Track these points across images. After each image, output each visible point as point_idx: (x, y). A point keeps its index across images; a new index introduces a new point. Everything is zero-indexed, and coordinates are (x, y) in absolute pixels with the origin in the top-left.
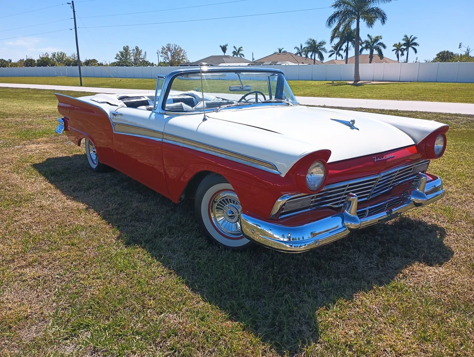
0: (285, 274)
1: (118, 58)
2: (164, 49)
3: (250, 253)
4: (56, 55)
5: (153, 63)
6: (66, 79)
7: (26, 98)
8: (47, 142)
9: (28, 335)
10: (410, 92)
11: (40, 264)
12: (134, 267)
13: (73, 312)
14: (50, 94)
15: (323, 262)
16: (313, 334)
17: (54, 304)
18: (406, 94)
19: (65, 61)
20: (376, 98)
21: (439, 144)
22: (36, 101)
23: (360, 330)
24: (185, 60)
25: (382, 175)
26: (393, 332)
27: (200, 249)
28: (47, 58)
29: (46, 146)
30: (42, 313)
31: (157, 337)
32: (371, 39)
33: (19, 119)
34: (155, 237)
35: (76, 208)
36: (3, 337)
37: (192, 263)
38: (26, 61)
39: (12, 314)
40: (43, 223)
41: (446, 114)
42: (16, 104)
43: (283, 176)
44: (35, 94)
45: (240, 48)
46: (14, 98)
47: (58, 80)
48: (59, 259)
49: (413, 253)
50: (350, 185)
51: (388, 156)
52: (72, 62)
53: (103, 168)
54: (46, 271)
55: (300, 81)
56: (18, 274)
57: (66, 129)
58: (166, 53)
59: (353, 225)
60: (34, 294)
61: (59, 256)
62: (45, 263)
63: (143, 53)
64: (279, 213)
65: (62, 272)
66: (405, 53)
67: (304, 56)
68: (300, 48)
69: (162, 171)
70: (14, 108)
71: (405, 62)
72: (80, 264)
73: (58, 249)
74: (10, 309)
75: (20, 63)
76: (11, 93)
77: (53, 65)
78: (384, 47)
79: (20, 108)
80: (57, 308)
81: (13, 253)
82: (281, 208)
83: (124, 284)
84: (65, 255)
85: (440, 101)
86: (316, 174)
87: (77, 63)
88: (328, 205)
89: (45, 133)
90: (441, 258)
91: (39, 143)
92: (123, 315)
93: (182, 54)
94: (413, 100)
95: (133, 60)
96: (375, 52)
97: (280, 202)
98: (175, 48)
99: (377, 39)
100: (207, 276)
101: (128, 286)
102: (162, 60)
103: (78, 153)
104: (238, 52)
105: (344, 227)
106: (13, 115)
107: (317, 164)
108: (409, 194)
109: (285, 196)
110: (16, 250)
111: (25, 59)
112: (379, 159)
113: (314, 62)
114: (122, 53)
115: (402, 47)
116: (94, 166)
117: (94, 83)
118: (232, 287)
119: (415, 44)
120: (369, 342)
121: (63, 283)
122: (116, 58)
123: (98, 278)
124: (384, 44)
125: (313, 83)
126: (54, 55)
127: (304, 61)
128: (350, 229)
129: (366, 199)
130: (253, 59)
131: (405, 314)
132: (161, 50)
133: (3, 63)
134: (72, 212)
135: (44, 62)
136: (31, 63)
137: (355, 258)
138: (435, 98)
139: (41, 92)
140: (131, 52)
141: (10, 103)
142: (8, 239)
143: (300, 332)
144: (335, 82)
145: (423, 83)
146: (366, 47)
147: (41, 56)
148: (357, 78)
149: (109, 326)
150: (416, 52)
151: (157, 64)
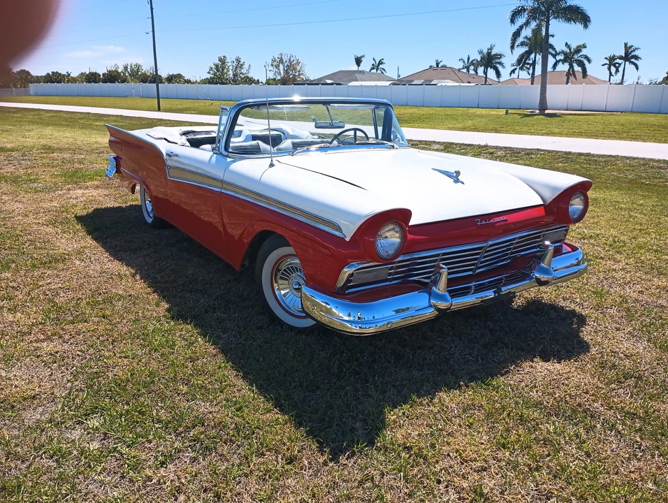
0: (355, 363)
1: (212, 72)
2: (275, 61)
3: (319, 336)
4: (129, 67)
5: (258, 80)
6: (139, 102)
7: (83, 127)
8: (97, 187)
9: (32, 416)
10: (617, 127)
11: (60, 337)
12: (172, 347)
13: (88, 394)
14: (115, 121)
15: (408, 351)
16: (368, 433)
17: (69, 384)
18: (612, 130)
19: (140, 76)
20: (567, 135)
21: (576, 205)
22: (95, 131)
23: (426, 431)
24: (301, 76)
25: (490, 243)
26: (466, 436)
27: (258, 328)
28: (116, 71)
29: (95, 193)
30: (53, 394)
31: (180, 426)
32: (570, 49)
33: (67, 156)
34: (206, 312)
35: (116, 273)
36: (4, 416)
37: (244, 344)
38: (87, 75)
39: (17, 392)
40: (74, 290)
41: (659, 161)
42: (68, 134)
43: (348, 239)
44: (97, 120)
45: (380, 60)
46: (68, 126)
47: (129, 101)
48: (84, 332)
49: (529, 345)
50: (444, 254)
51: (497, 219)
52: (149, 76)
53: (160, 223)
54: (66, 346)
55: (461, 109)
56: (32, 348)
57: (118, 171)
58: (277, 67)
59: (442, 305)
60: (48, 372)
61: (84, 330)
62: (67, 337)
63: (246, 66)
64: (346, 286)
65: (84, 348)
66: (621, 69)
67: (472, 72)
68: (466, 61)
69: (221, 229)
70: (65, 140)
71: (619, 84)
72: (108, 340)
73: (86, 321)
74: (16, 386)
75: (81, 78)
76: (66, 120)
77: (123, 81)
78: (589, 61)
79: (72, 140)
80: (71, 388)
81: (31, 323)
82: (348, 281)
83: (154, 365)
84: (92, 329)
85: (660, 141)
86: (390, 238)
87: (155, 79)
88: (414, 278)
89: (98, 174)
90: (563, 352)
91: (87, 188)
92: (145, 400)
93: (298, 68)
94: (621, 139)
95: (231, 76)
96: (577, 68)
97: (347, 271)
98: (290, 60)
99: (578, 50)
100: (258, 361)
101: (159, 368)
102: (271, 75)
103: (134, 203)
104: (379, 65)
105: (430, 306)
106: (61, 150)
107: (391, 227)
108: (531, 269)
109: (353, 265)
110: (34, 321)
111: (87, 73)
112: (484, 222)
113: (486, 81)
114: (217, 66)
115: (616, 61)
116: (150, 220)
117: (176, 107)
118: (285, 375)
119: (637, 58)
120: (433, 446)
121: (84, 361)
122: (209, 73)
123: (125, 358)
124: (589, 56)
125: (479, 111)
126: (126, 68)
127: (471, 80)
128: (438, 310)
129: (471, 273)
130: (399, 76)
131: (489, 415)
132: (270, 62)
133: (58, 77)
134: (112, 278)
135: (112, 77)
136: (95, 78)
137: (451, 348)
138: (653, 136)
139: (105, 119)
140: (229, 64)
141: (61, 133)
142: (28, 307)
143: (353, 430)
144: (510, 111)
145: (637, 114)
146: (564, 61)
147: (109, 69)
148: (543, 106)
149: (127, 411)
150: (637, 68)
151: (264, 82)
